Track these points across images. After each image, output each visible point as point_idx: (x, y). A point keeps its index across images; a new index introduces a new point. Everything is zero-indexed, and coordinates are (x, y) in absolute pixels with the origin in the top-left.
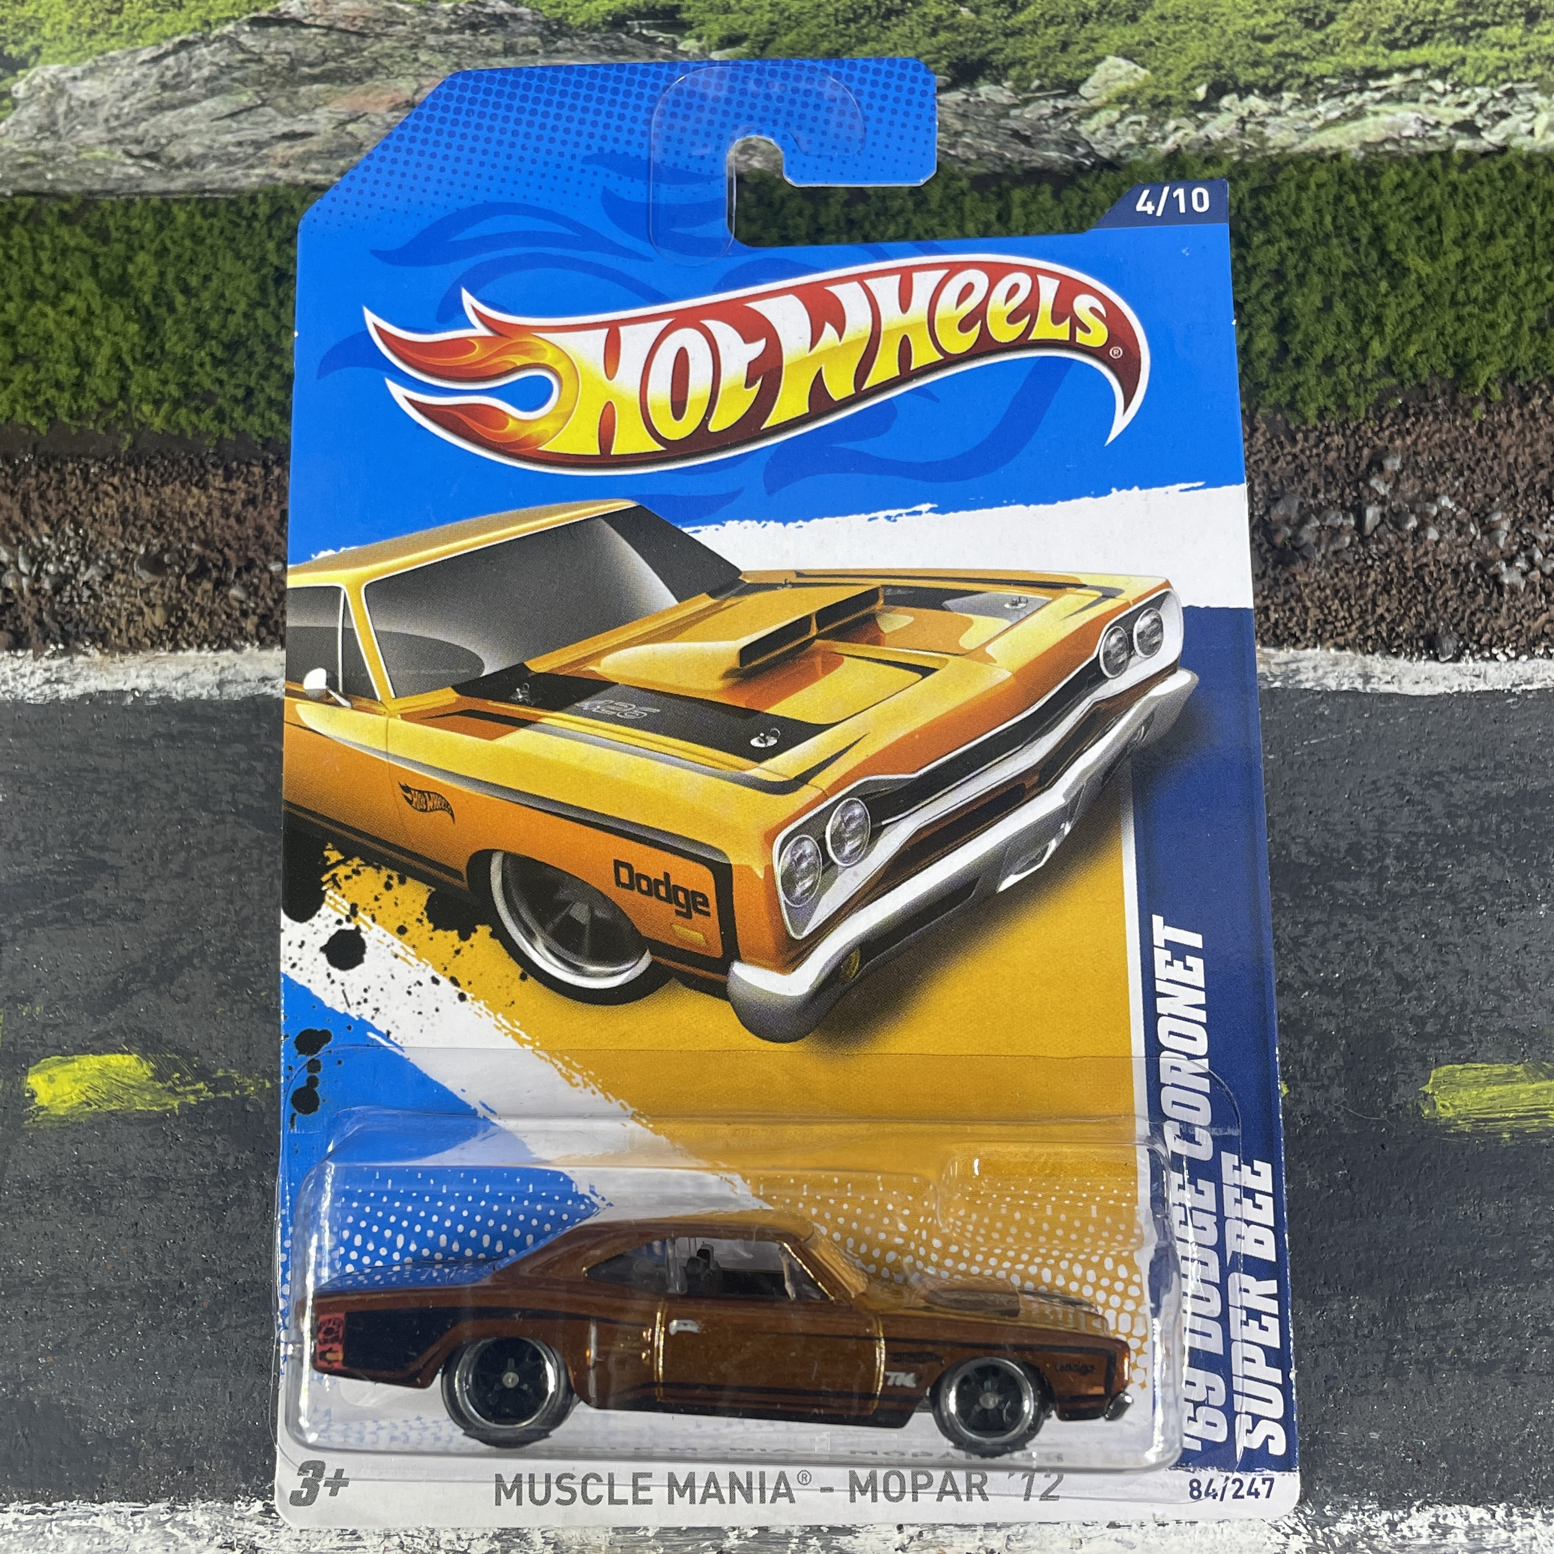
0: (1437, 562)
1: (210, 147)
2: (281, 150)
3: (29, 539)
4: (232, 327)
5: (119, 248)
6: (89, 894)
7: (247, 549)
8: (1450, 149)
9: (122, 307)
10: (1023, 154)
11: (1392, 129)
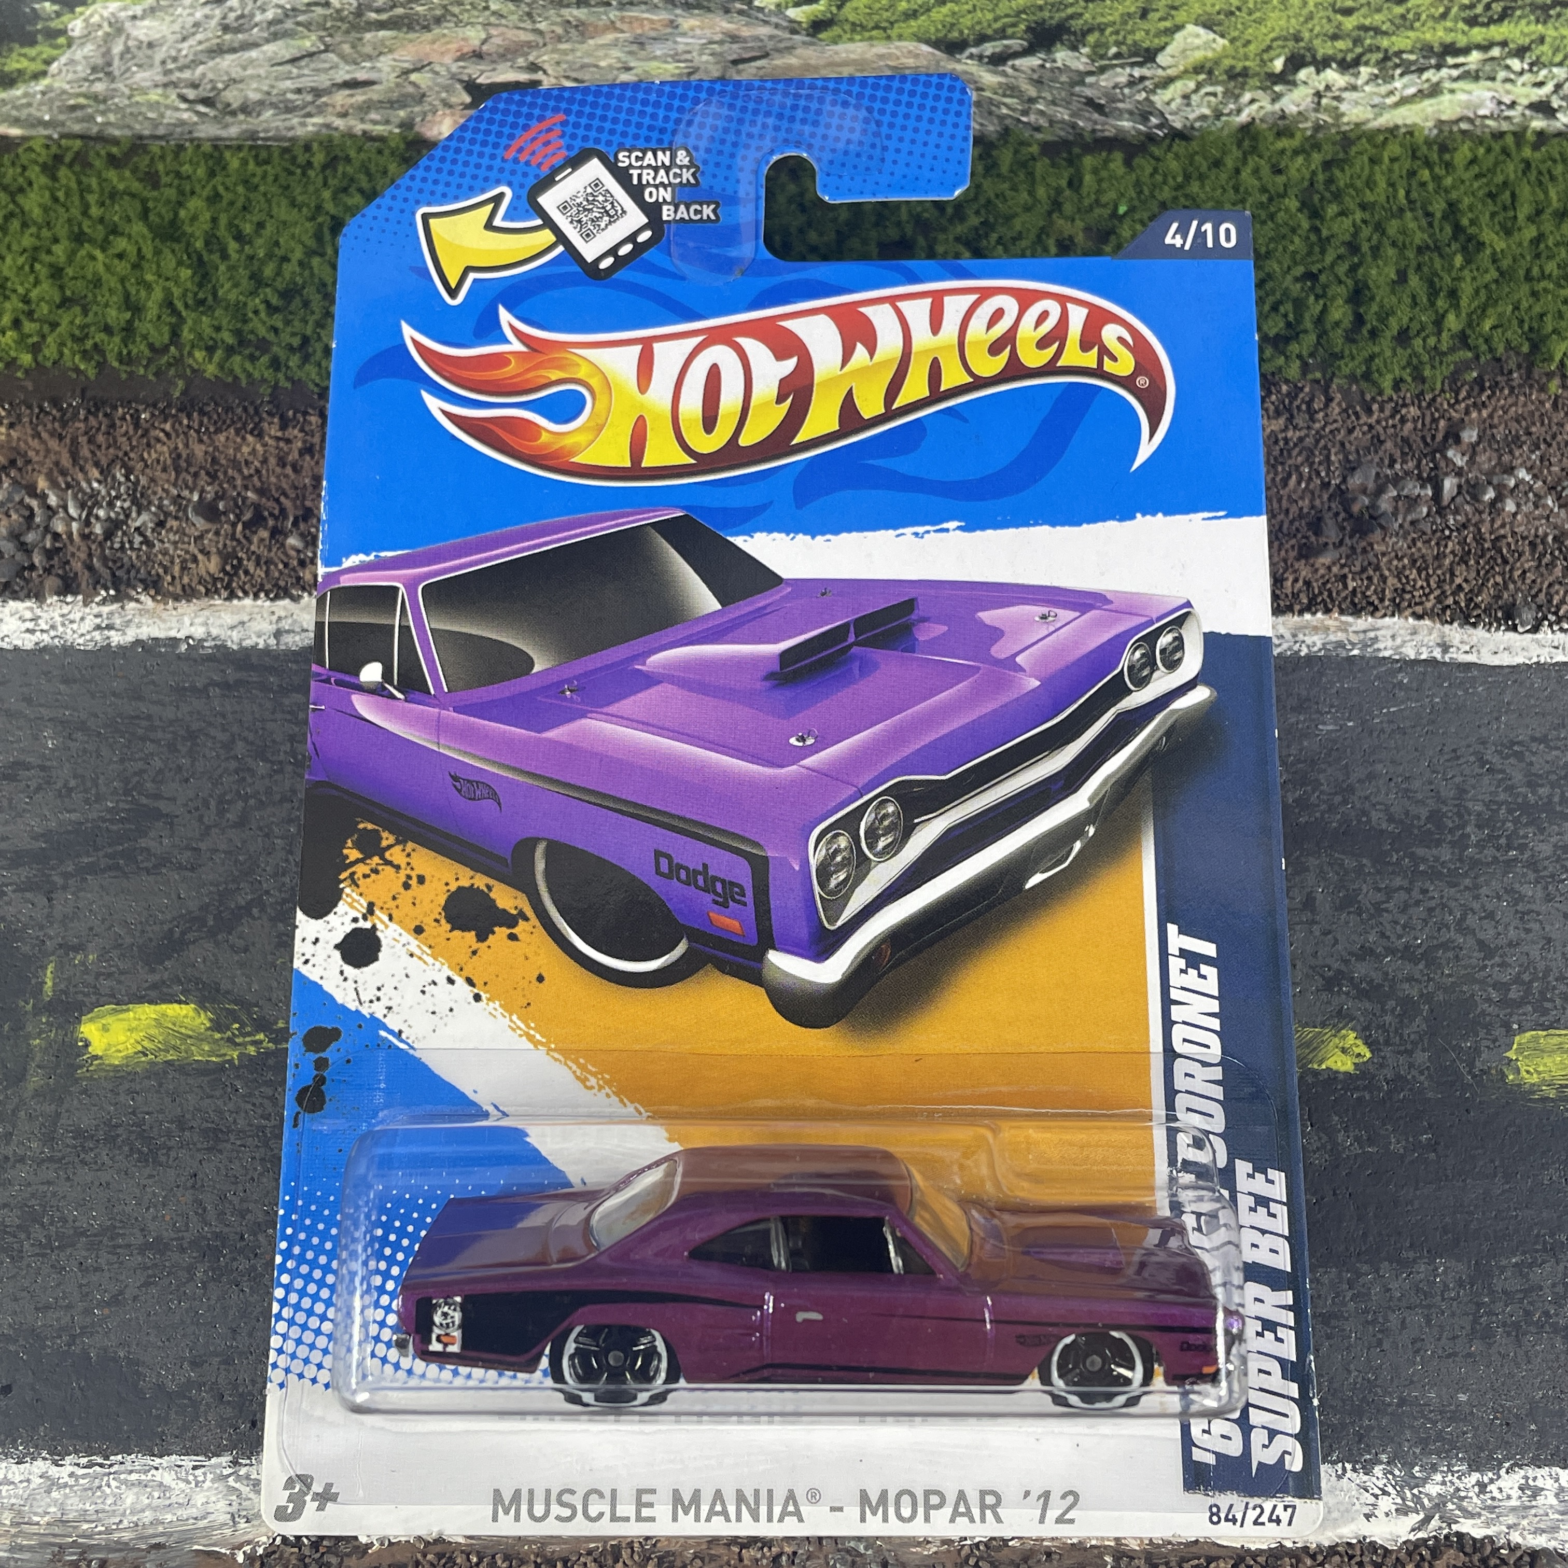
0: (1514, 533)
1: (268, 93)
2: (341, 98)
3: (78, 483)
4: (287, 276)
5: (171, 193)
6: (143, 843)
7: (304, 498)
8: (1526, 128)
9: (173, 251)
10: (1095, 123)
11: (1468, 108)
